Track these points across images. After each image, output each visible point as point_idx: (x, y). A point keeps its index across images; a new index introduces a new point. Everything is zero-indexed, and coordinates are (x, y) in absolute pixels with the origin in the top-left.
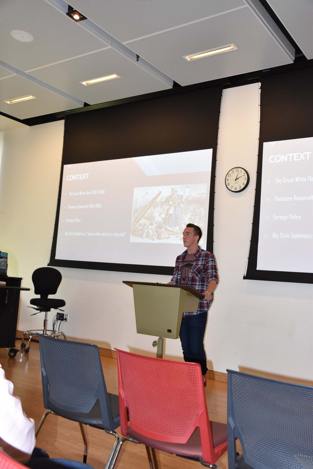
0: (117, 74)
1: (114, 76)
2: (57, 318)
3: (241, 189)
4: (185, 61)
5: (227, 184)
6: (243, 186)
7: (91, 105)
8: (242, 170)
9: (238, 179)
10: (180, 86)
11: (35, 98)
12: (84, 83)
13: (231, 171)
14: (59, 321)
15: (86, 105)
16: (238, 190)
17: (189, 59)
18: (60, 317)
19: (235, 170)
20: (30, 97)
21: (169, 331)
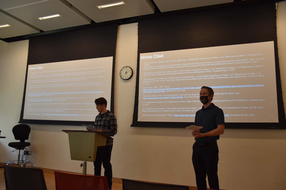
0: (59, 14)
1: (58, 15)
2: (24, 154)
3: (129, 78)
4: (98, 8)
5: (121, 76)
6: (129, 77)
7: (45, 31)
8: (129, 68)
9: (127, 72)
10: (95, 23)
11: (10, 26)
12: (40, 19)
13: (123, 69)
14: (25, 155)
15: (41, 31)
16: (127, 78)
17: (100, 8)
18: (26, 153)
19: (125, 68)
20: (7, 25)
21: (90, 157)
